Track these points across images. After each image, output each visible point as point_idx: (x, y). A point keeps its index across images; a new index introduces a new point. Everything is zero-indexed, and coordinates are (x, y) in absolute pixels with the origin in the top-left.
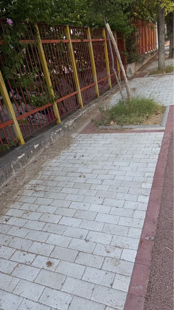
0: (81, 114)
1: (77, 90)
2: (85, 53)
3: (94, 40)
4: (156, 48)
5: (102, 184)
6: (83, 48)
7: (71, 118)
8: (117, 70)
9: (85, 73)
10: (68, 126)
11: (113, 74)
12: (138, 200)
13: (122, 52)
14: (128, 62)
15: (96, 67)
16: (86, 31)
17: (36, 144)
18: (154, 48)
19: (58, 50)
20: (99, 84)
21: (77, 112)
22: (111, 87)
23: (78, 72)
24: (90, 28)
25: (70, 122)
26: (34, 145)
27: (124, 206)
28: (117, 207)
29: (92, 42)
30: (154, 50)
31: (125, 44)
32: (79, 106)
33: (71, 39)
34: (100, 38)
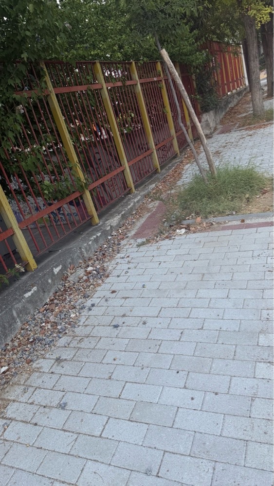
0: (132, 204)
1: (122, 164)
2: (131, 103)
3: (143, 81)
4: (245, 84)
5: (181, 340)
6: (126, 96)
7: (115, 212)
8: (186, 126)
9: (133, 135)
10: (111, 227)
11: (179, 133)
12: (256, 374)
13: (193, 96)
14: (202, 110)
15: (152, 124)
16: (129, 68)
17: (57, 266)
18: (241, 85)
19: (85, 102)
20: (158, 150)
21: (125, 201)
22: (179, 153)
23: (122, 134)
24: (135, 63)
25: (115, 221)
26: (54, 269)
27: (231, 389)
28: (216, 394)
29: (142, 84)
30: (241, 87)
31: (194, 83)
32: (127, 190)
33: (105, 83)
34: (153, 77)
